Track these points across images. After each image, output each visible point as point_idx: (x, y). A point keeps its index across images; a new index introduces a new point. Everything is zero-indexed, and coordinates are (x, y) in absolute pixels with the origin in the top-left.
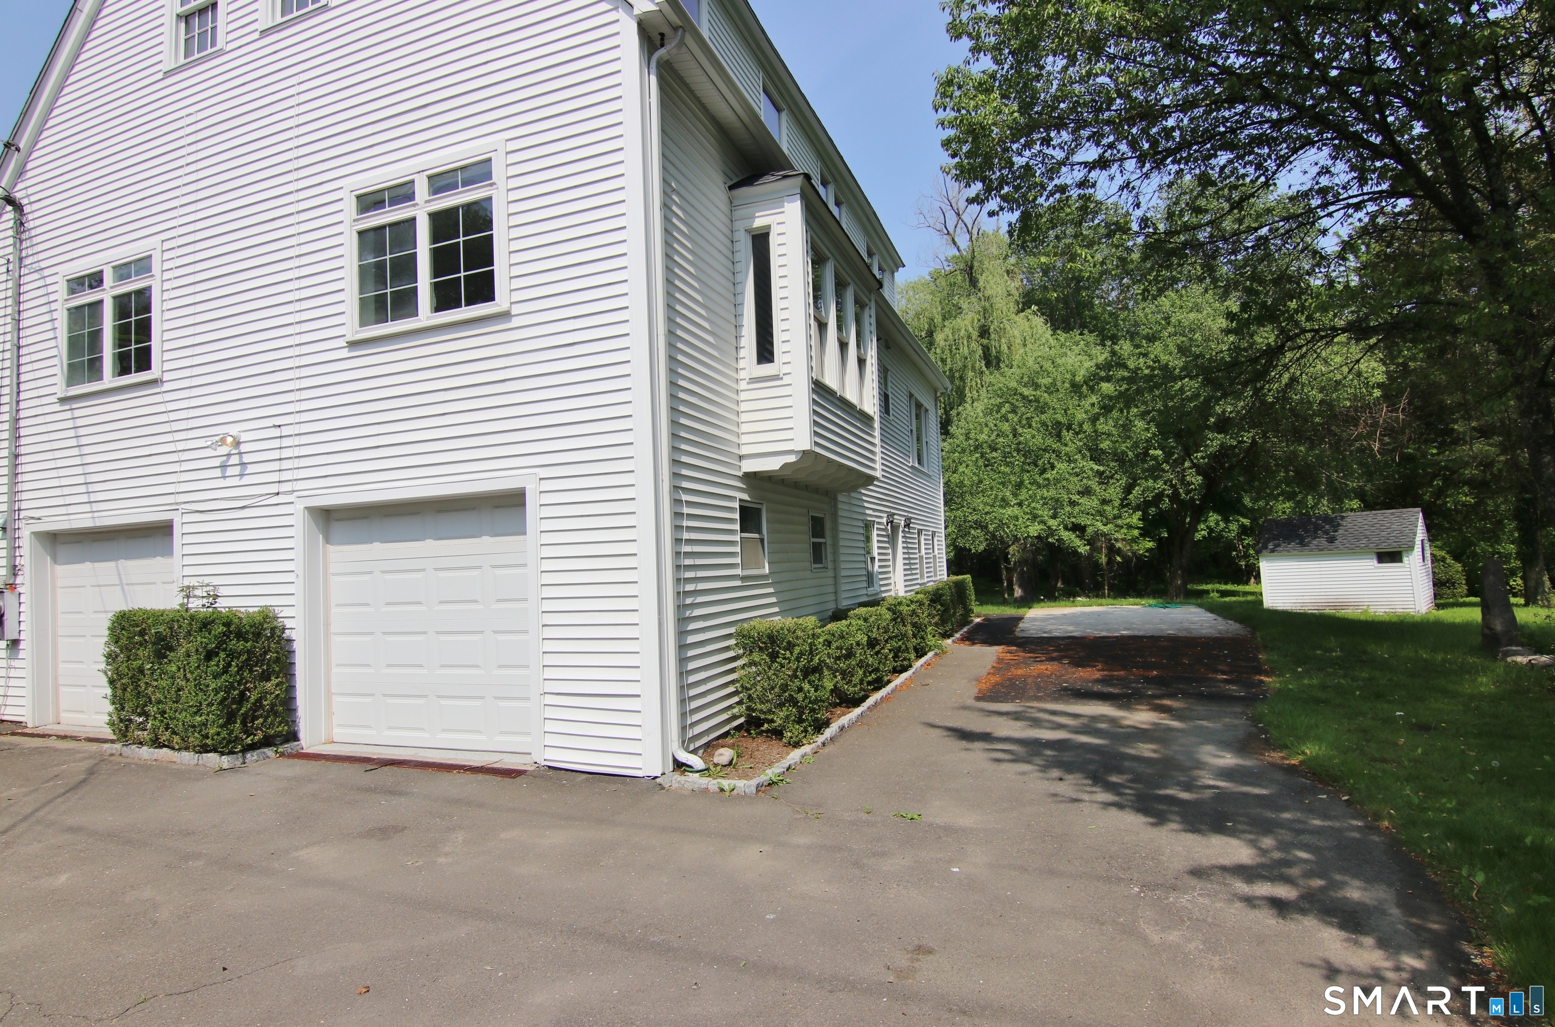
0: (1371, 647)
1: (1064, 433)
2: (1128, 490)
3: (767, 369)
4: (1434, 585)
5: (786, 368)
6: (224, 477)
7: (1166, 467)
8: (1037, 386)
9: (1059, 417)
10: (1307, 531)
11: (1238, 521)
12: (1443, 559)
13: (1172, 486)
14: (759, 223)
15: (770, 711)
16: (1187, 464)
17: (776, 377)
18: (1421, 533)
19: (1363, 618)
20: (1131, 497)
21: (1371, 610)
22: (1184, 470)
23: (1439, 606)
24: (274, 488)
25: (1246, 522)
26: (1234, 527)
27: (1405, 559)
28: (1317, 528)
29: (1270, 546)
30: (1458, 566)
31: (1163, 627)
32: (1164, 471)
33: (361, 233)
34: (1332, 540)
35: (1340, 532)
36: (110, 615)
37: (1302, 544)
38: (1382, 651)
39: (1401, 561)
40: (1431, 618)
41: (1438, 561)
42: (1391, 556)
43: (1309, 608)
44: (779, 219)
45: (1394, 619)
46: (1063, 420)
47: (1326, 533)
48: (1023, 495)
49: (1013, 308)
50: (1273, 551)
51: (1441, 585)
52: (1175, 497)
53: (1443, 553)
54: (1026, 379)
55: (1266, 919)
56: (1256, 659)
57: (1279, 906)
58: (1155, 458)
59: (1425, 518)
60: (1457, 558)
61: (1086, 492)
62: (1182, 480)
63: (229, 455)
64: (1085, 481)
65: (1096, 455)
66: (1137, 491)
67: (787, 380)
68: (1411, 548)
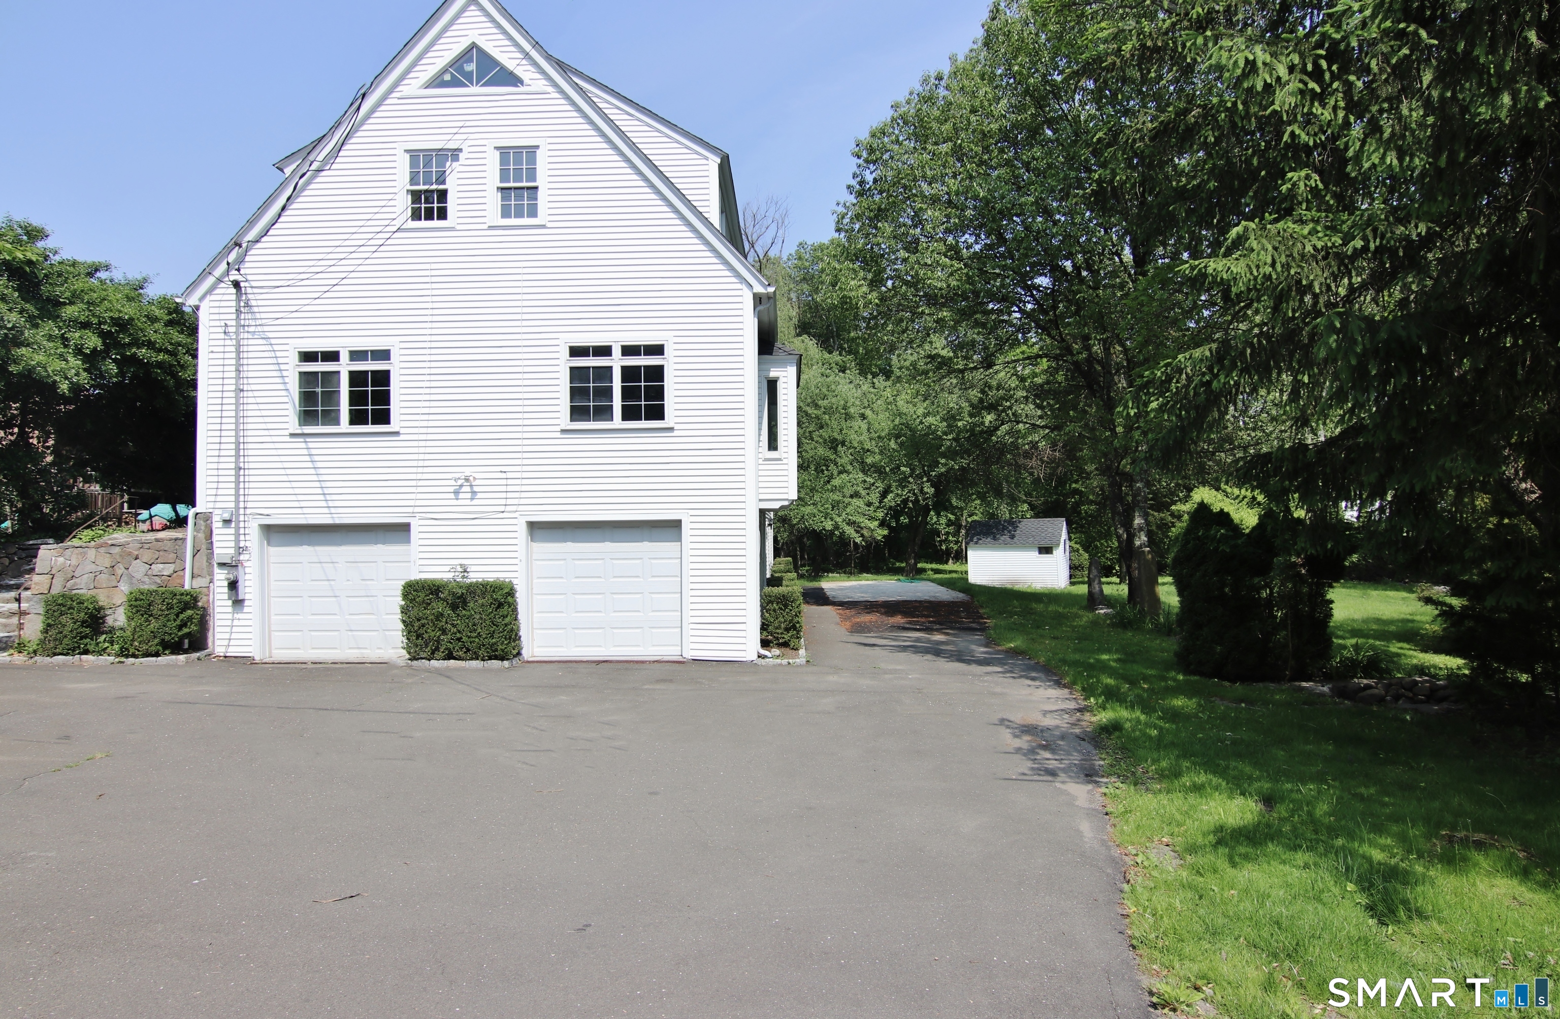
0: (1034, 605)
1: (839, 448)
2: (884, 494)
3: (773, 454)
4: (1071, 568)
5: (785, 455)
6: (457, 499)
7: (911, 480)
8: (817, 406)
9: (836, 435)
10: (998, 530)
11: (946, 516)
12: (1078, 550)
13: (914, 494)
14: (773, 374)
15: (782, 633)
16: (925, 479)
17: (780, 460)
18: (1064, 535)
19: (1029, 590)
20: (886, 500)
21: (1033, 586)
22: (923, 483)
23: (1072, 584)
24: (502, 508)
25: (952, 517)
26: (943, 521)
27: (1054, 552)
28: (1005, 528)
29: (975, 539)
30: (1086, 556)
31: (919, 594)
32: (909, 482)
33: (572, 368)
34: (1013, 537)
35: (1018, 532)
36: (403, 583)
37: (995, 538)
38: (1040, 607)
39: (1052, 553)
40: (1066, 591)
41: (1074, 551)
42: (1046, 550)
43: (996, 584)
44: (784, 374)
45: (1047, 592)
46: (839, 438)
47: (1009, 532)
48: (817, 498)
49: (793, 332)
50: (976, 543)
51: (1074, 568)
52: (916, 502)
53: (1078, 546)
54: (809, 400)
55: (1011, 680)
56: (978, 612)
57: (1014, 677)
58: (904, 473)
59: (1067, 524)
60: (1086, 549)
61: (856, 495)
62: (921, 490)
63: (461, 486)
64: (855, 487)
65: (865, 469)
66: (890, 496)
67: (785, 461)
68: (1058, 545)
